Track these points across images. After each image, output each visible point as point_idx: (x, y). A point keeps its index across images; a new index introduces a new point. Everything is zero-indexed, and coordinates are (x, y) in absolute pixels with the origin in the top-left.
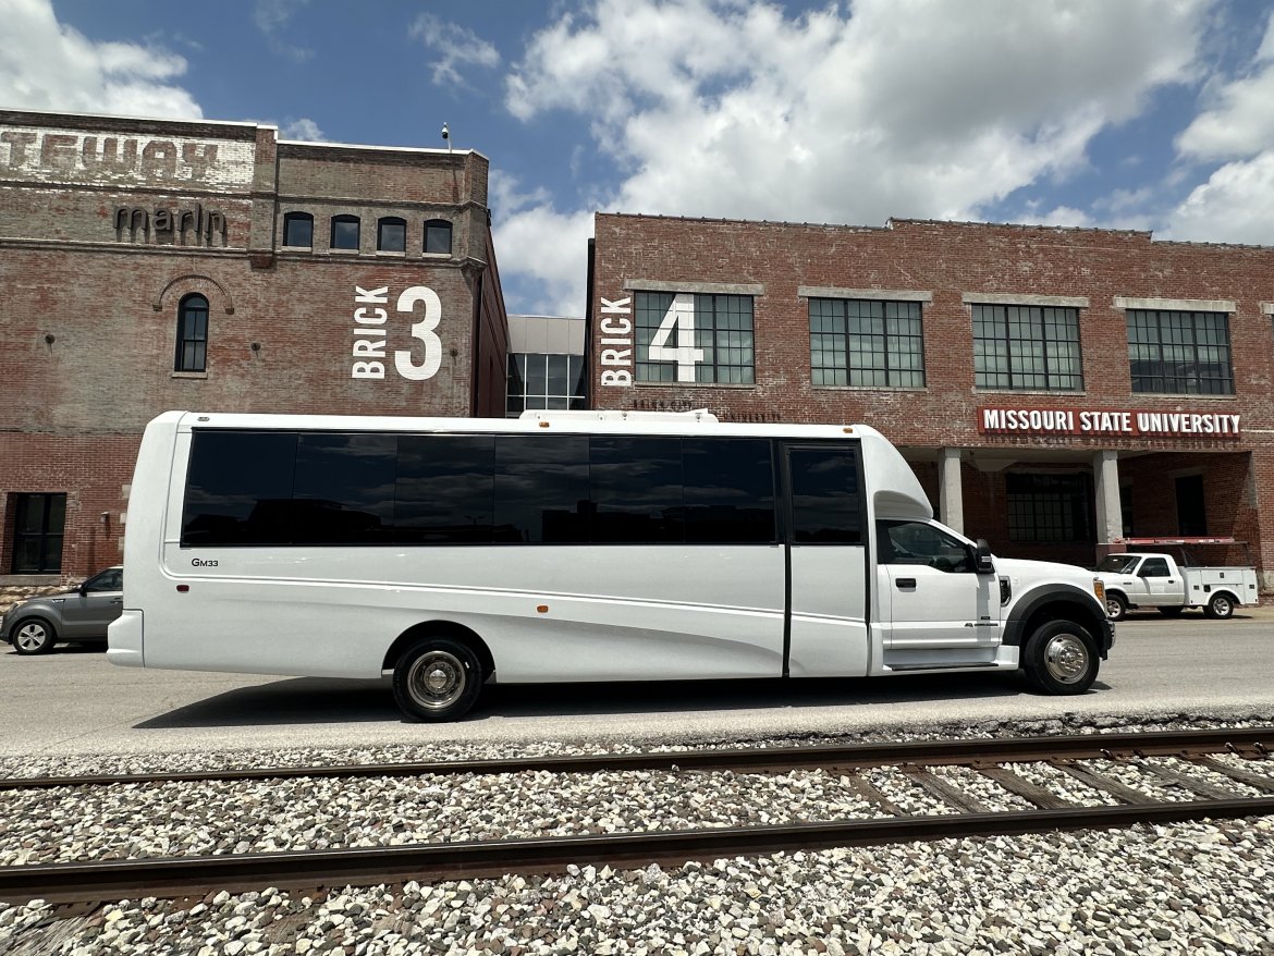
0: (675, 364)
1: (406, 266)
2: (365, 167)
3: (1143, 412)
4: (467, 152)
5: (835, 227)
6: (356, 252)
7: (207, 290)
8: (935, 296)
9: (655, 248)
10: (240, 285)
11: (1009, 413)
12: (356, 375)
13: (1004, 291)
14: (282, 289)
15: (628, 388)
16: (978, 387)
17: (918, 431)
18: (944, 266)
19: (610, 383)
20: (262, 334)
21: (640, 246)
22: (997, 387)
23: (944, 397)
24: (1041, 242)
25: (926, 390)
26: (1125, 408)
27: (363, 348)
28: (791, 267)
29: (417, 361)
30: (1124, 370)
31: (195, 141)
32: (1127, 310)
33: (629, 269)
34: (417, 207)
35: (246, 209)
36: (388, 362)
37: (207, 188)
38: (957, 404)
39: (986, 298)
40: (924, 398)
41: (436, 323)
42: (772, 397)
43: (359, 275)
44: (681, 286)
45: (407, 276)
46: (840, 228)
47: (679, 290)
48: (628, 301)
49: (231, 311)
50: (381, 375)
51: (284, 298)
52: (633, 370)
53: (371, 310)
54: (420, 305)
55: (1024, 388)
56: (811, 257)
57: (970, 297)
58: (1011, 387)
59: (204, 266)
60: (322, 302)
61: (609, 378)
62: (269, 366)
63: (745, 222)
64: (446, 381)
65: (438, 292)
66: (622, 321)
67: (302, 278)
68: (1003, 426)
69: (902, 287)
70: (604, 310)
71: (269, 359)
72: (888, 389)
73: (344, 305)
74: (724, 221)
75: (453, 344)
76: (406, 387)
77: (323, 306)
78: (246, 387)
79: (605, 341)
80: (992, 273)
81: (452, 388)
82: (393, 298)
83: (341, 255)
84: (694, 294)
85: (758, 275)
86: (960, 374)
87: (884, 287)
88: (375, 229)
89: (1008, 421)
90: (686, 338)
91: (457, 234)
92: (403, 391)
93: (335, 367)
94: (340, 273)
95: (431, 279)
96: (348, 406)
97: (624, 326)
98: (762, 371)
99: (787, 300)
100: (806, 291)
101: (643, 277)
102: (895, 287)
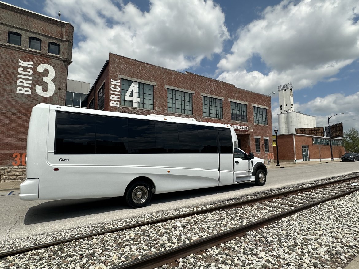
0: (132, 102)
1: (41, 56)
2: (25, 17)
3: (233, 125)
4: (67, 23)
5: (174, 71)
6: (20, 47)
8: (195, 92)
9: (127, 67)
12: (18, 91)
13: (209, 94)
15: (119, 107)
16: (203, 116)
18: (197, 85)
19: (113, 105)
21: (123, 65)
22: (207, 116)
23: (197, 117)
24: (216, 83)
25: (193, 115)
26: (230, 123)
27: (21, 82)
29: (45, 90)
30: (230, 115)
32: (231, 102)
33: (120, 72)
34: (46, 36)
36: (33, 89)
38: (199, 120)
39: (205, 95)
41: (53, 78)
43: (20, 55)
44: (134, 79)
45: (41, 60)
46: (175, 71)
47: (134, 81)
48: (119, 81)
50: (29, 93)
52: (120, 102)
53: (25, 69)
54: (46, 71)
55: (212, 117)
56: (168, 78)
57: (202, 94)
58: (210, 117)
60: (3, 62)
61: (113, 104)
63: (152, 65)
64: (56, 98)
65: (54, 67)
66: (117, 87)
70: (111, 83)
72: (184, 114)
73: (14, 65)
74: (147, 63)
75: (59, 86)
76: (40, 98)
77: (4, 64)
79: (112, 92)
80: (207, 89)
81: (59, 101)
82: (36, 66)
83: (13, 47)
84: (138, 82)
85: (155, 80)
86: (200, 112)
87: (184, 89)
88: (28, 40)
90: (136, 94)
91: (62, 49)
92: (39, 100)
93: (8, 88)
94: (12, 53)
95: (51, 62)
96: (15, 103)
97: (118, 89)
98: (155, 107)
99: (162, 88)
100: (167, 86)
101: (124, 75)
102: (187, 89)
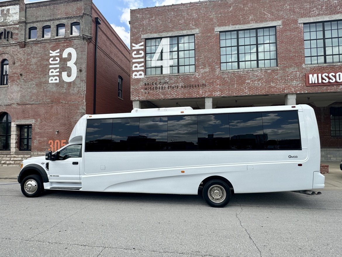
0: (162, 67)
1: (64, 41)
6: (50, 38)
7: (8, 57)
8: (283, 22)
9: (153, 20)
10: (16, 54)
11: (323, 76)
12: (50, 82)
13: (322, 14)
14: (29, 54)
15: (143, 78)
16: (306, 64)
17: (273, 87)
18: (288, 7)
19: (136, 77)
20: (23, 70)
21: (148, 20)
22: (317, 63)
23: (287, 70)
25: (278, 68)
27: (52, 72)
28: (211, 20)
29: (69, 75)
31: (3, 8)
33: (143, 31)
34: (68, 18)
35: (18, 29)
36: (60, 76)
37: (7, 23)
38: (294, 73)
39: (312, 20)
40: (277, 72)
41: (75, 60)
42: (202, 77)
43: (50, 46)
44: (164, 34)
45: (65, 44)
47: (163, 36)
48: (143, 43)
49: (14, 63)
50: (58, 81)
51: (29, 57)
52: (145, 71)
53: (54, 58)
54: (70, 54)
55: (333, 62)
56: (220, 13)
57: (301, 20)
58: (325, 62)
59: (7, 50)
60: (40, 57)
61: (136, 75)
62: (25, 82)
64: (78, 81)
65: (76, 49)
66: (141, 52)
67: (34, 50)
68: (320, 81)
69: (266, 21)
70: (133, 48)
71: (25, 79)
72: (258, 69)
73: (46, 57)
75: (80, 67)
76: (65, 84)
77: (40, 58)
78: (19, 89)
79: (134, 61)
80: (315, 7)
81: (80, 84)
83: (45, 40)
84: (170, 37)
85: (197, 25)
86: (296, 58)
87: (256, 22)
88: (55, 29)
89: (323, 79)
90: (166, 56)
92: (65, 86)
93: (43, 80)
94: (45, 46)
95: (73, 44)
96: (48, 93)
97: (141, 54)
98: (198, 66)
99: (209, 34)
100: (218, 29)
101: (148, 33)
102: (262, 22)
